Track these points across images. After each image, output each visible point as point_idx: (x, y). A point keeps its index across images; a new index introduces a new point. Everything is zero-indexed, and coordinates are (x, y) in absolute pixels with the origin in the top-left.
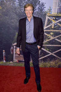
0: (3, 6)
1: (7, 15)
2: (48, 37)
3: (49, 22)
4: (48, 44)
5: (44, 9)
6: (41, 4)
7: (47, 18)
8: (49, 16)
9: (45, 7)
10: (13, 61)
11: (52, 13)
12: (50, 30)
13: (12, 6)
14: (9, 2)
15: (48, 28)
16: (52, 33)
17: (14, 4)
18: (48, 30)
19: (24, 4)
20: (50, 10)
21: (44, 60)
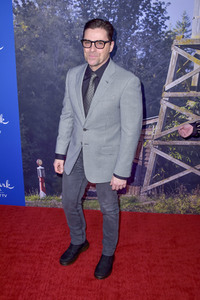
0: (32, 20)
1: (44, 49)
2: (180, 114)
3: (184, 65)
4: (179, 139)
5: (167, 23)
6: (154, 9)
7: (175, 52)
8: (182, 47)
9: (168, 18)
11: (193, 37)
12: (185, 94)
13: (61, 19)
14: (48, 7)
15: (179, 85)
16: (192, 104)
17: (65, 11)
18: (180, 94)
19: (99, 10)
20: (185, 26)
21: (169, 189)
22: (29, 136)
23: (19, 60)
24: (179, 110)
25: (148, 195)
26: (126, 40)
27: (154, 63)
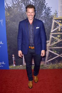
0: (11, 12)
1: (14, 21)
2: (56, 39)
3: (56, 25)
4: (56, 47)
5: (51, 13)
6: (47, 9)
7: (54, 21)
8: (56, 20)
9: (51, 11)
10: (22, 65)
11: (58, 17)
12: (57, 33)
13: (20, 12)
14: (16, 8)
15: (55, 31)
16: (59, 36)
17: (21, 9)
18: (55, 33)
20: (56, 14)
21: (53, 62)
22: (10, 48)
23: (7, 24)
24: (55, 38)
25: (47, 64)
26: (39, 18)
27: (48, 25)
